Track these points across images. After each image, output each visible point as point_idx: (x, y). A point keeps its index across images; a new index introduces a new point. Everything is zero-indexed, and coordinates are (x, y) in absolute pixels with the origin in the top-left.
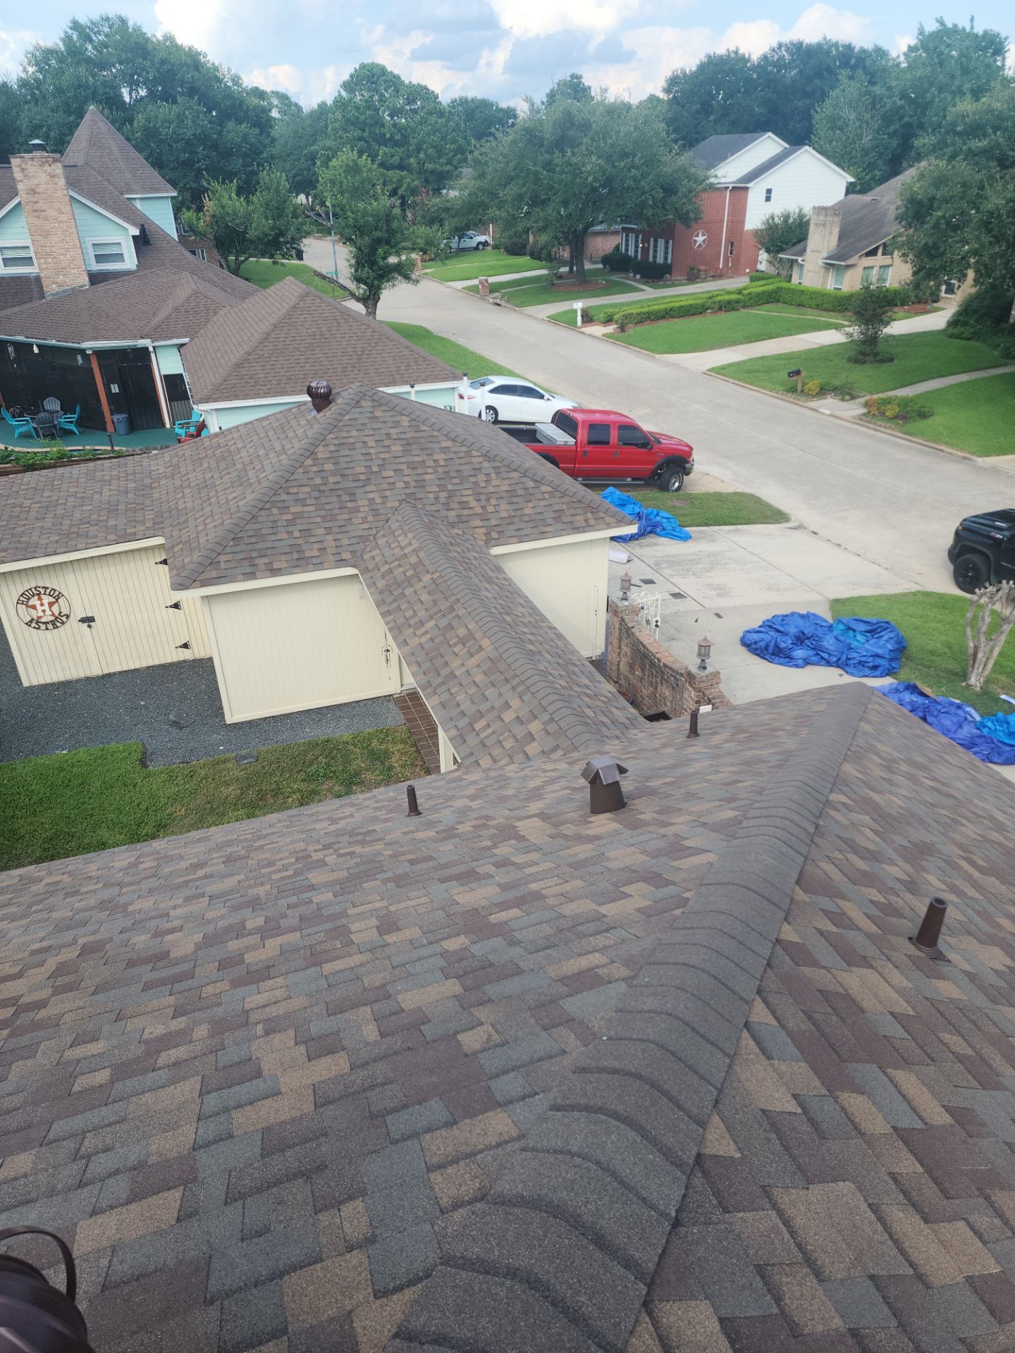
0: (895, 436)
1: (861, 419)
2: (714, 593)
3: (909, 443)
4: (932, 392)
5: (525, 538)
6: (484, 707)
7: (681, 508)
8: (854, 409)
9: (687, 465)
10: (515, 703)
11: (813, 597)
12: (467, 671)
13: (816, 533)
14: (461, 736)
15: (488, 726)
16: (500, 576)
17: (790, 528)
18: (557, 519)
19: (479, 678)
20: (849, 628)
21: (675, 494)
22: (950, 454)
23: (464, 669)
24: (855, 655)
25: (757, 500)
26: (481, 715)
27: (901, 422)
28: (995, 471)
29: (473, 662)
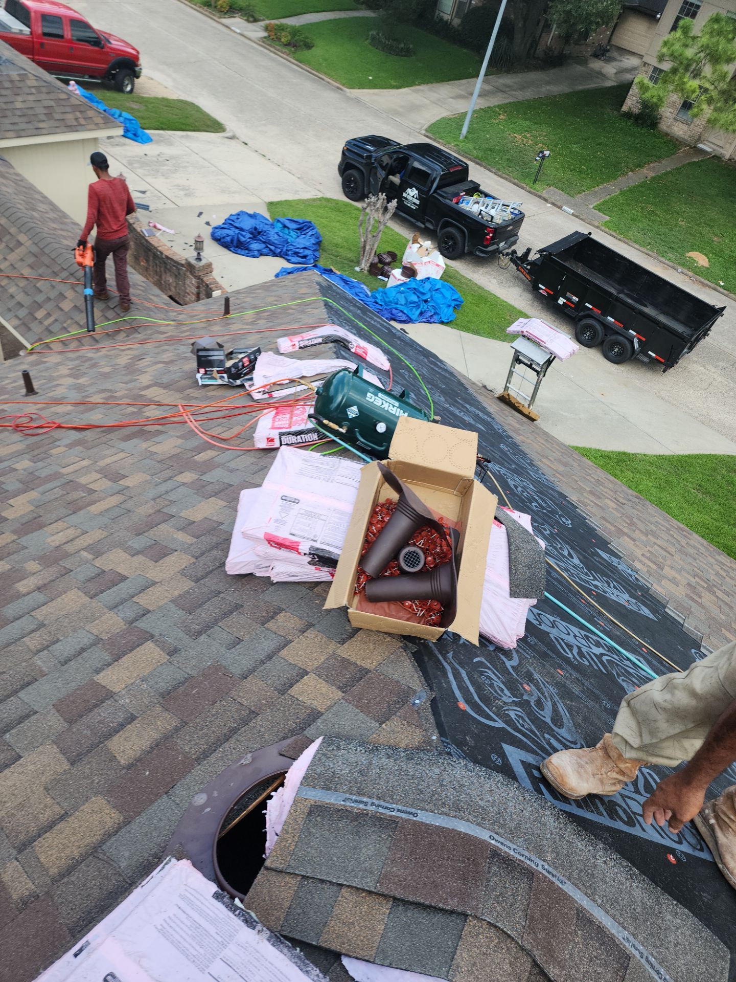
0: (290, 62)
1: (263, 42)
2: (182, 193)
3: (300, 70)
4: (312, 24)
5: (23, 134)
6: (40, 298)
7: (139, 111)
8: (256, 31)
9: (137, 69)
10: (69, 294)
11: (254, 200)
12: (12, 265)
13: (246, 144)
14: (24, 324)
15: (49, 315)
16: (11, 171)
17: (227, 138)
18: (49, 115)
19: (26, 272)
20: (285, 226)
21: (129, 96)
22: (328, 83)
23: (7, 263)
24: (291, 247)
25: (198, 109)
26: (40, 306)
27: (293, 49)
28: (358, 101)
29: (13, 257)
